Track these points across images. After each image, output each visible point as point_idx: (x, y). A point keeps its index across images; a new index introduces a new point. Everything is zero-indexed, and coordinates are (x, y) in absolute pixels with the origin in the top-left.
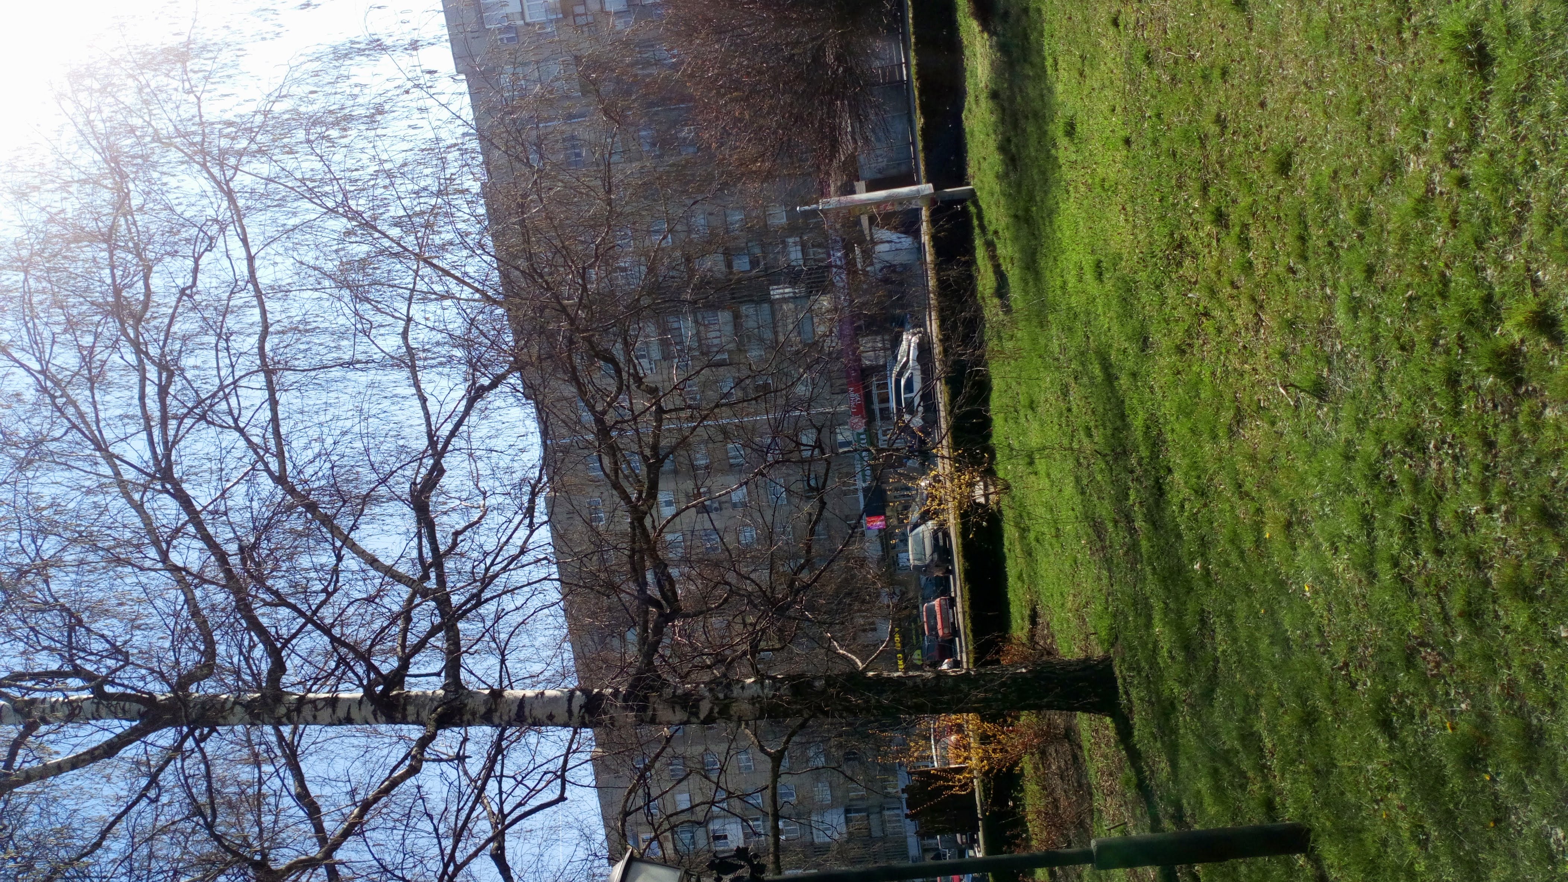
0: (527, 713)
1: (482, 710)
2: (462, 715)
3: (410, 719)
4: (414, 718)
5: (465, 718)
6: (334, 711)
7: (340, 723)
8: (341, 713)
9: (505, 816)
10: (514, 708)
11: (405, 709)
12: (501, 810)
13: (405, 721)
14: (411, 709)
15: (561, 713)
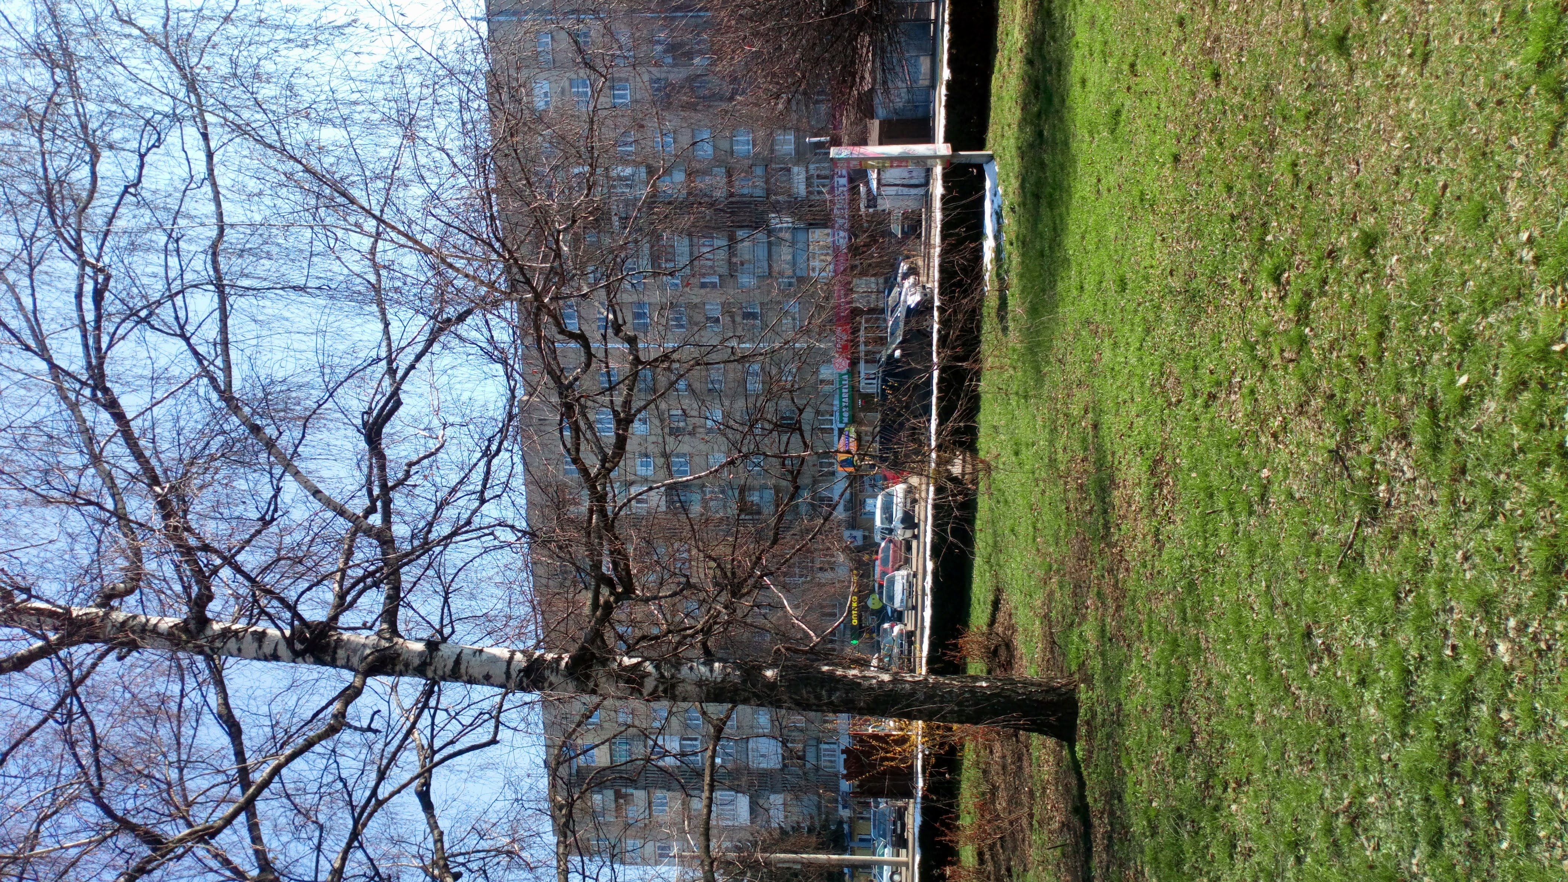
0: (463, 670)
1: (416, 662)
2: (394, 665)
3: (339, 663)
4: (343, 662)
5: (397, 668)
6: (260, 647)
7: (266, 659)
8: (268, 649)
9: (434, 753)
10: (450, 664)
11: (335, 652)
12: (431, 746)
13: (333, 664)
14: (341, 653)
15: (499, 673)
